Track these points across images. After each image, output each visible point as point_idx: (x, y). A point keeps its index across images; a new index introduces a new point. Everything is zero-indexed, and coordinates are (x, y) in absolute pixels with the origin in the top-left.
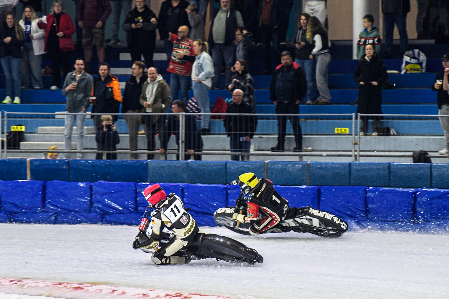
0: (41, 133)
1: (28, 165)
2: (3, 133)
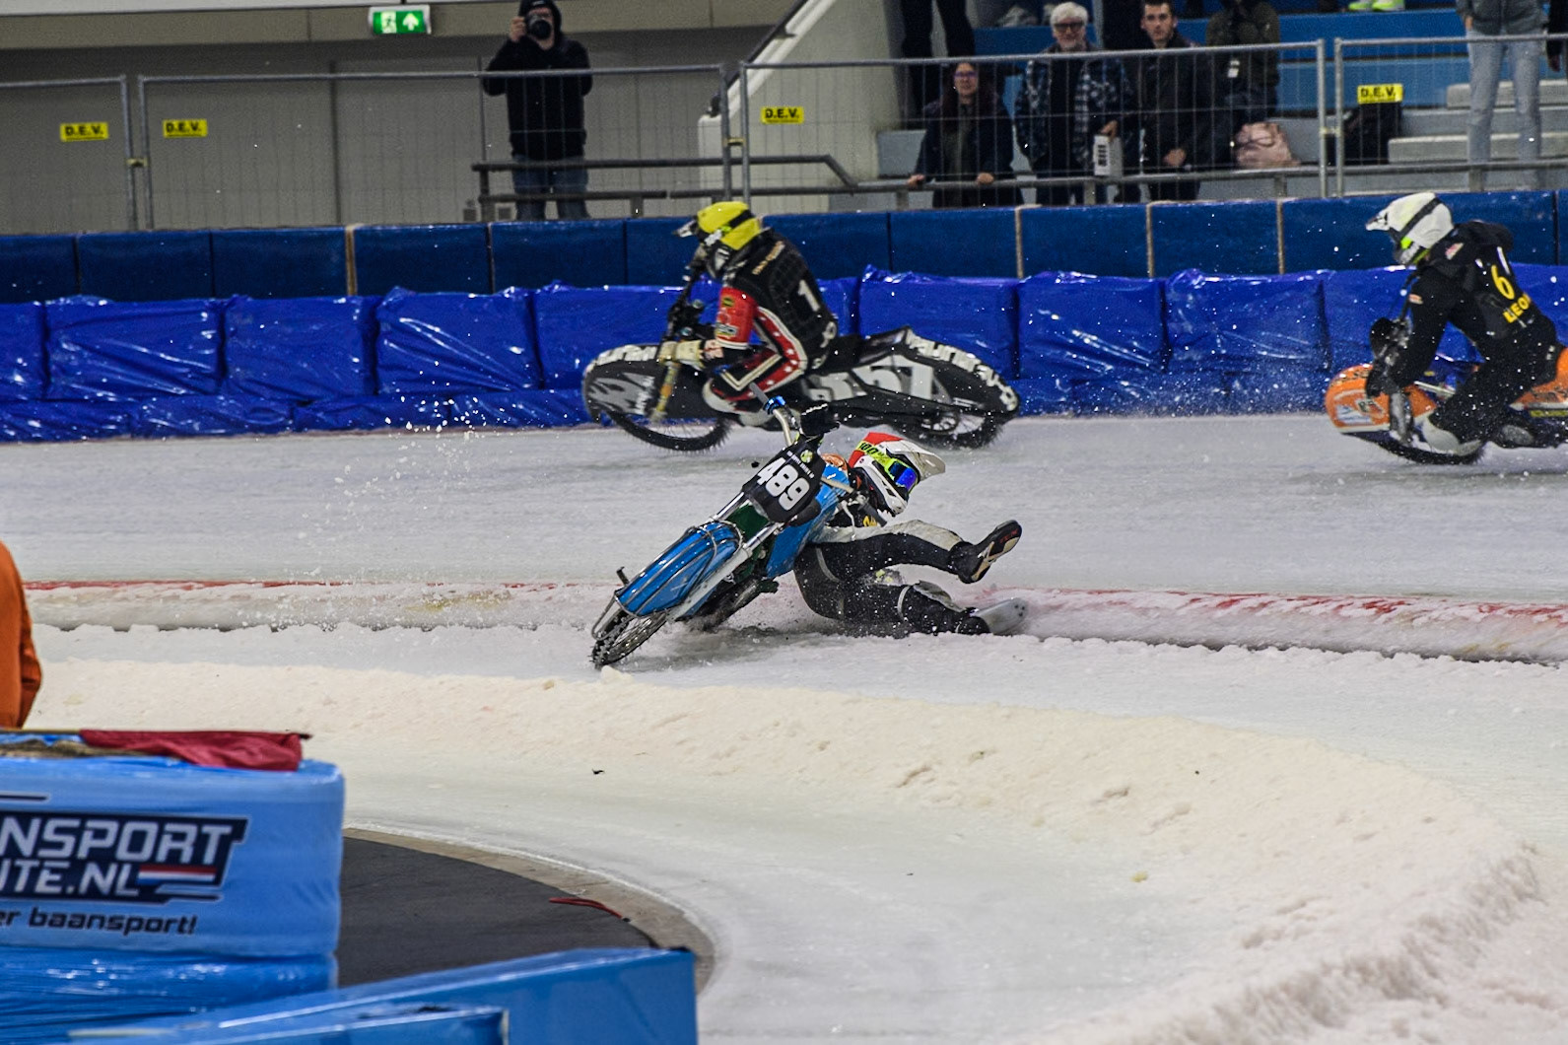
0: (1457, 104)
2: (1330, 111)
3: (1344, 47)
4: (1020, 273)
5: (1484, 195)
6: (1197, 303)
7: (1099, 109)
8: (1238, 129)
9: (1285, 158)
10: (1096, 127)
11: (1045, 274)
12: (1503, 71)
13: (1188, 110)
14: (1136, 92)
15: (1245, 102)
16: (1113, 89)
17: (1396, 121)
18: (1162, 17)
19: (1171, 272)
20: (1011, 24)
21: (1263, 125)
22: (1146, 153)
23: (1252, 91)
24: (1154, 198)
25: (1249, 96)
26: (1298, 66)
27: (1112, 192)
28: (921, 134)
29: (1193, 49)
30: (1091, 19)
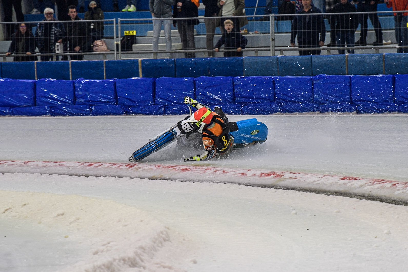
0: (150, 36)
1: (140, 64)
2: (117, 37)
3: (121, 21)
4: (36, 79)
5: (157, 60)
6: (82, 87)
7: (57, 36)
8: (93, 41)
9: (106, 49)
10: (56, 41)
11: (43, 79)
12: (162, 28)
13: (80, 36)
14: (66, 31)
15: (95, 35)
16: (60, 31)
17: (134, 40)
18: (74, 12)
19: (76, 79)
20: (34, 13)
21: (100, 40)
22: (70, 48)
23: (97, 32)
24: (72, 59)
25: (96, 33)
26: (109, 25)
27: (61, 57)
28: (10, 42)
29: (82, 20)
30: (54, 12)
